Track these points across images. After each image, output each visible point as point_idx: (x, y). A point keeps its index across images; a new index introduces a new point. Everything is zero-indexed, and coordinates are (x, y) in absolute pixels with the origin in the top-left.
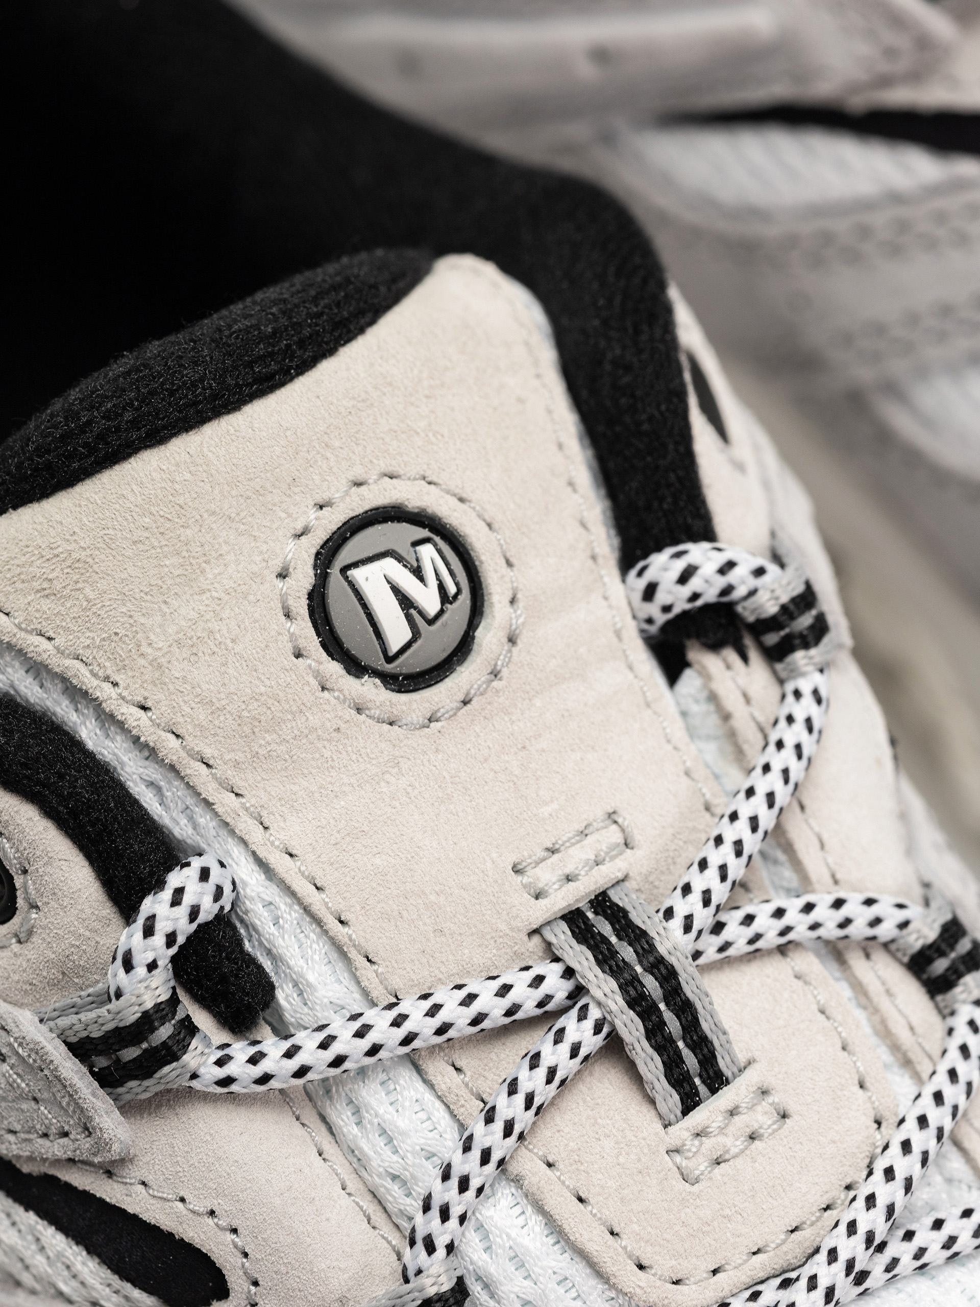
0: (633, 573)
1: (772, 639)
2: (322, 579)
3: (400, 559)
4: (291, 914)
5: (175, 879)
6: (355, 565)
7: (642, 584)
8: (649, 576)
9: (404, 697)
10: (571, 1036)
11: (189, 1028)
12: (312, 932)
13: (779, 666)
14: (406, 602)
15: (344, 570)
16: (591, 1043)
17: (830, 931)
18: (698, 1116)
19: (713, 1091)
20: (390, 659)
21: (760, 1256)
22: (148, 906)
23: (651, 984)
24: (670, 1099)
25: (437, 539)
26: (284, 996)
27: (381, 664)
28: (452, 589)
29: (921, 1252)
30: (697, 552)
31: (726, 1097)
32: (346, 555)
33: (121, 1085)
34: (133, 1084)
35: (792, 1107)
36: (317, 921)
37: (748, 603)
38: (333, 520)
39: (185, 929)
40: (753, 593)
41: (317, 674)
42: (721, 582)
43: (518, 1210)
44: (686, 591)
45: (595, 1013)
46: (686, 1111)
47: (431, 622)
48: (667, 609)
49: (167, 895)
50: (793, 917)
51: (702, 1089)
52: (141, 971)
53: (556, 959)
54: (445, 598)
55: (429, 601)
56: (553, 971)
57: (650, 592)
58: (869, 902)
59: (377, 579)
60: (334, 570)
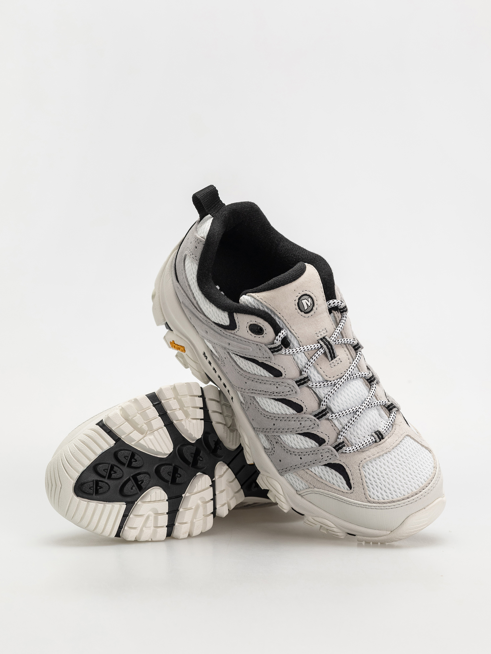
0: (328, 302)
1: (342, 311)
2: (299, 301)
3: (307, 300)
4: (293, 336)
5: (282, 332)
6: (302, 300)
7: (329, 303)
8: (330, 303)
9: (306, 314)
10: (321, 351)
11: (282, 348)
12: (295, 339)
13: (342, 314)
14: (307, 304)
15: (301, 300)
16: (323, 352)
17: (346, 343)
18: (333, 361)
20: (305, 310)
21: (334, 378)
22: (279, 334)
23: (330, 347)
24: (330, 359)
26: (291, 345)
27: (304, 311)
29: (354, 377)
30: (335, 301)
31: (336, 359)
32: (301, 299)
33: (274, 353)
34: (276, 353)
35: (342, 361)
36: (296, 338)
37: (340, 307)
38: (300, 295)
39: (283, 337)
40: (340, 305)
41: (298, 312)
42: (337, 304)
43: (314, 369)
44: (334, 305)
45: (323, 349)
46: (332, 360)
47: (309, 307)
48: (331, 306)
49: (281, 333)
50: (343, 341)
51: (333, 358)
52: (278, 341)
53: (319, 343)
54: (311, 304)
55: (309, 304)
56: (319, 344)
57: (330, 304)
58: (350, 340)
59: (304, 302)
60: (300, 301)
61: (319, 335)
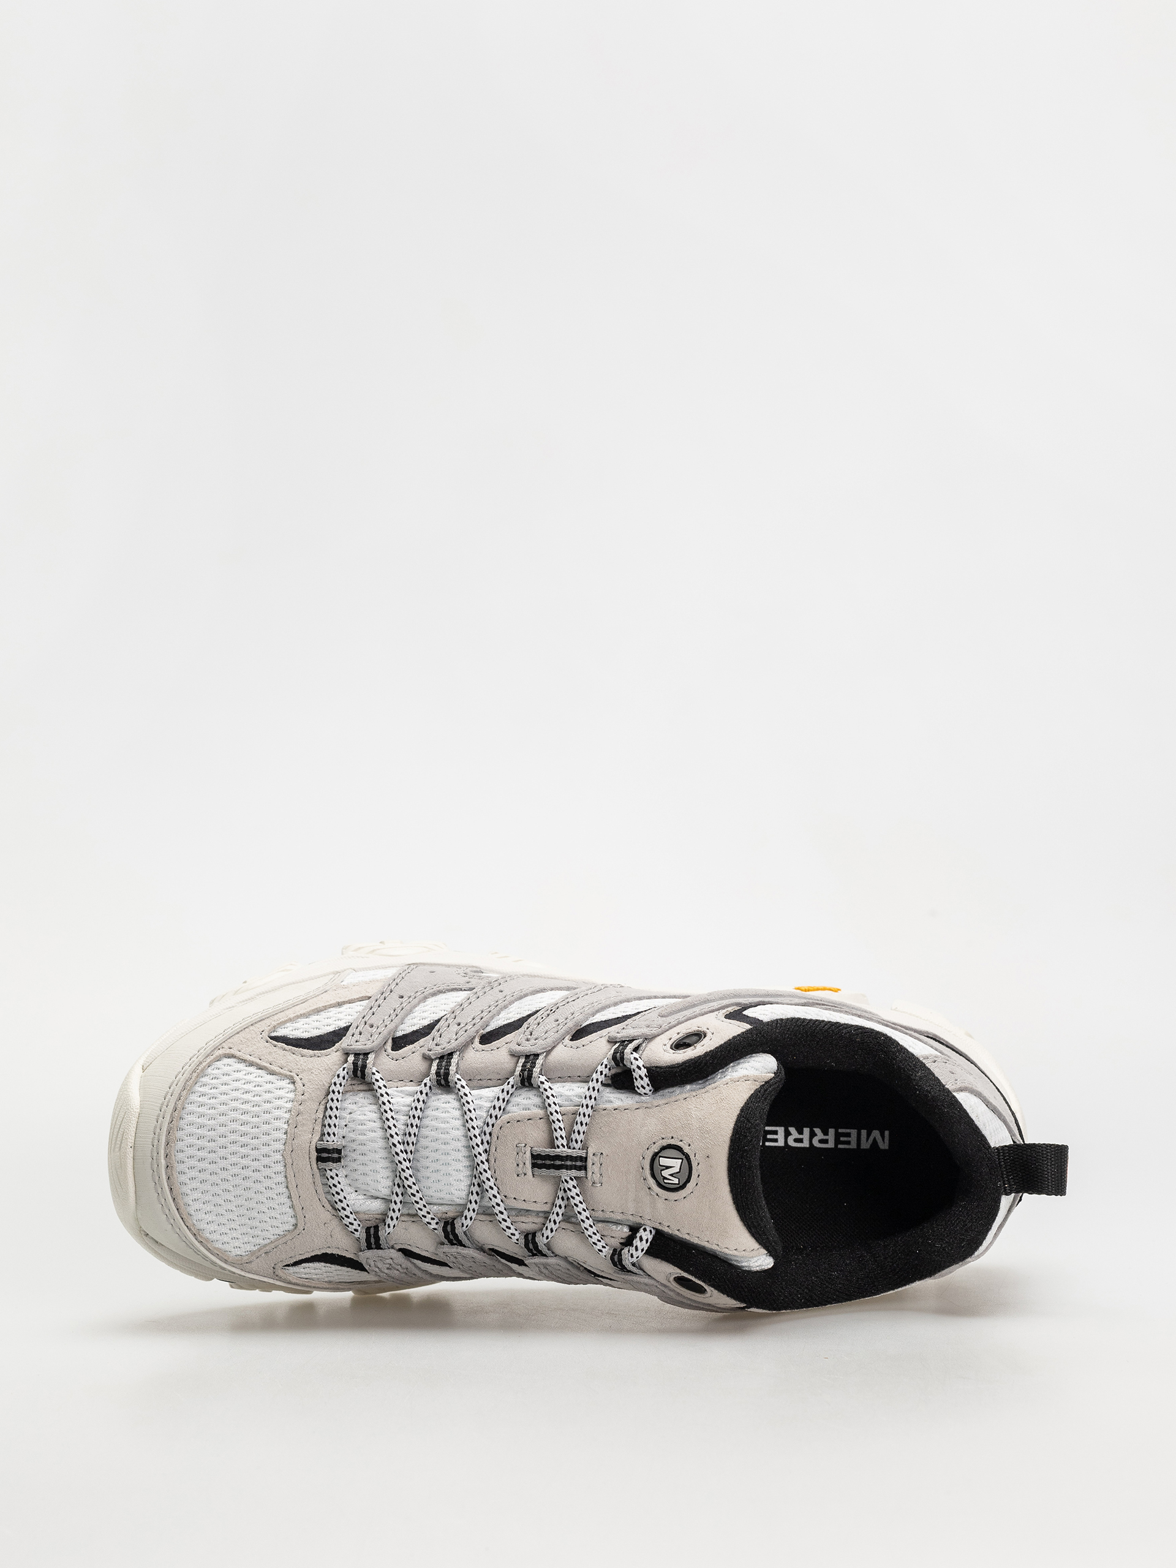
0: (651, 1228)
1: (618, 1250)
2: (684, 1153)
3: (677, 1173)
6: (682, 1162)
7: (648, 1228)
8: (648, 1231)
9: (651, 1154)
10: (560, 1140)
13: (612, 1248)
14: (668, 1167)
16: (557, 1143)
19: (532, 1163)
21: (496, 1139)
23: (559, 1164)
25: (678, 1186)
27: (660, 1154)
28: (665, 1181)
30: (646, 1246)
31: (529, 1164)
32: (685, 1161)
35: (518, 1176)
38: (694, 1164)
41: (666, 1139)
42: (636, 1247)
46: (532, 1154)
47: (662, 1171)
48: (640, 1231)
53: (579, 1149)
54: (665, 1178)
55: (666, 1173)
57: (644, 1231)
58: (552, 1231)
59: (676, 1164)
60: (684, 1157)
61: (596, 1159)
